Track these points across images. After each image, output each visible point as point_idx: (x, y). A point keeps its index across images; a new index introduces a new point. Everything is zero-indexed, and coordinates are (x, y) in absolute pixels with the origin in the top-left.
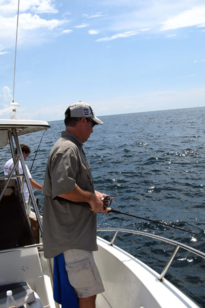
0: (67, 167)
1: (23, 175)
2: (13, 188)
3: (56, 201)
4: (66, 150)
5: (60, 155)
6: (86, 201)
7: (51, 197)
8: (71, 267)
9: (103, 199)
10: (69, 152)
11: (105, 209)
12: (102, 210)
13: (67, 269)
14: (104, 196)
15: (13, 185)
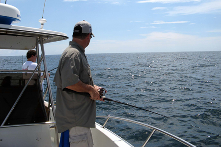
0: (72, 67)
1: (44, 71)
2: (36, 80)
3: (65, 92)
4: (72, 55)
5: (67, 58)
6: (87, 92)
7: (61, 89)
8: (73, 139)
9: (99, 90)
10: (74, 56)
11: (101, 97)
12: (99, 98)
13: (70, 140)
14: (100, 89)
15: (36, 78)
